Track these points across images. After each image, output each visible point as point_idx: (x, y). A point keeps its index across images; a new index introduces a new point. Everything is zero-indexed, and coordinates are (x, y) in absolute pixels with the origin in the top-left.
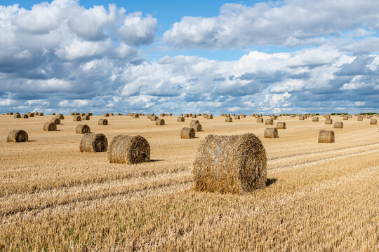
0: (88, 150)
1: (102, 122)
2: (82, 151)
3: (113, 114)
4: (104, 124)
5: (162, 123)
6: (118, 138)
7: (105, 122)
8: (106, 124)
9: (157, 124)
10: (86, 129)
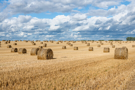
0: (13, 52)
1: (15, 44)
2: (11, 52)
3: (18, 41)
4: (15, 45)
5: (35, 44)
6: (20, 49)
7: (16, 44)
8: (16, 45)
9: (33, 45)
10: (10, 47)
